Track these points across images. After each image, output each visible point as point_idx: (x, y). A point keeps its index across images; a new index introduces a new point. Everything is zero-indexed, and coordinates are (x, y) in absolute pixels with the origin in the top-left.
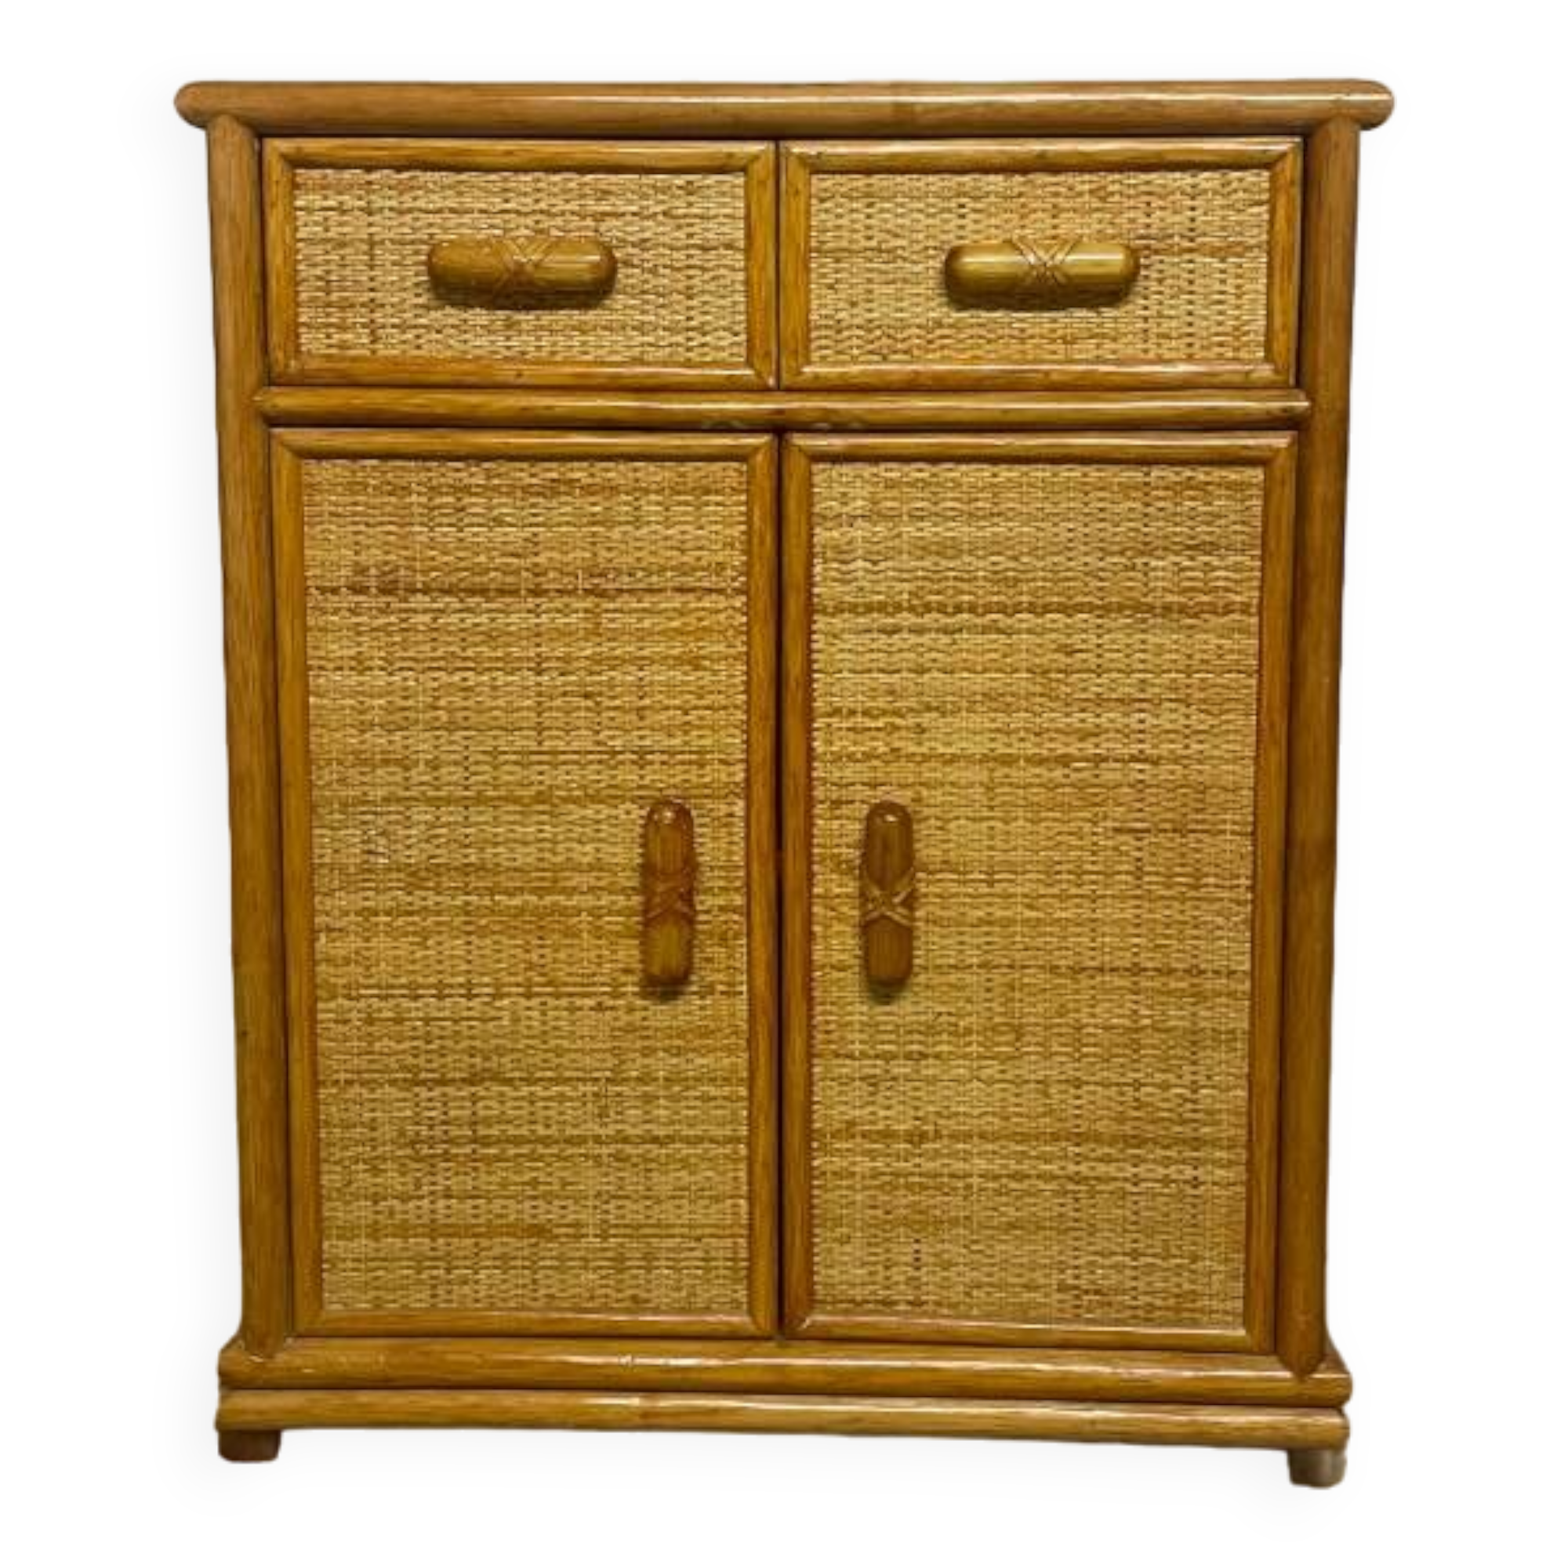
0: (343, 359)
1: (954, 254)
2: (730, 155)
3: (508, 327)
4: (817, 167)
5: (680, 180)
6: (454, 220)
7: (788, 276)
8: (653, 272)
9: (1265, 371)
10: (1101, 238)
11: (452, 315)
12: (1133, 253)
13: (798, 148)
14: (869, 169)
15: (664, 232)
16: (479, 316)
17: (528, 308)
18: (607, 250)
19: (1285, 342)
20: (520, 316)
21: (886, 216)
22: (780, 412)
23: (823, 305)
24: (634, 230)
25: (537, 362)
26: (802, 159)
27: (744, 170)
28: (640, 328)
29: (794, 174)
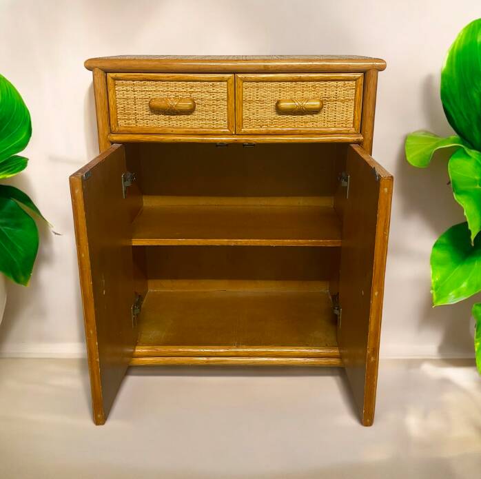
0: (129, 127)
1: (278, 102)
2: (223, 77)
3: (169, 119)
4: (245, 80)
5: (211, 83)
6: (155, 93)
7: (238, 107)
8: (205, 106)
9: (353, 130)
10: (314, 98)
11: (155, 116)
12: (322, 102)
13: (240, 76)
14: (257, 81)
15: (208, 96)
16: (162, 117)
17: (174, 115)
18: (193, 100)
19: (358, 123)
20: (172, 117)
21: (261, 92)
22: (236, 140)
23: (246, 114)
24: (200, 96)
25: (177, 128)
26: (241, 79)
27: (227, 81)
28: (202, 120)
29: (239, 83)
